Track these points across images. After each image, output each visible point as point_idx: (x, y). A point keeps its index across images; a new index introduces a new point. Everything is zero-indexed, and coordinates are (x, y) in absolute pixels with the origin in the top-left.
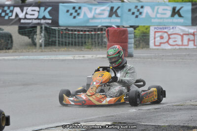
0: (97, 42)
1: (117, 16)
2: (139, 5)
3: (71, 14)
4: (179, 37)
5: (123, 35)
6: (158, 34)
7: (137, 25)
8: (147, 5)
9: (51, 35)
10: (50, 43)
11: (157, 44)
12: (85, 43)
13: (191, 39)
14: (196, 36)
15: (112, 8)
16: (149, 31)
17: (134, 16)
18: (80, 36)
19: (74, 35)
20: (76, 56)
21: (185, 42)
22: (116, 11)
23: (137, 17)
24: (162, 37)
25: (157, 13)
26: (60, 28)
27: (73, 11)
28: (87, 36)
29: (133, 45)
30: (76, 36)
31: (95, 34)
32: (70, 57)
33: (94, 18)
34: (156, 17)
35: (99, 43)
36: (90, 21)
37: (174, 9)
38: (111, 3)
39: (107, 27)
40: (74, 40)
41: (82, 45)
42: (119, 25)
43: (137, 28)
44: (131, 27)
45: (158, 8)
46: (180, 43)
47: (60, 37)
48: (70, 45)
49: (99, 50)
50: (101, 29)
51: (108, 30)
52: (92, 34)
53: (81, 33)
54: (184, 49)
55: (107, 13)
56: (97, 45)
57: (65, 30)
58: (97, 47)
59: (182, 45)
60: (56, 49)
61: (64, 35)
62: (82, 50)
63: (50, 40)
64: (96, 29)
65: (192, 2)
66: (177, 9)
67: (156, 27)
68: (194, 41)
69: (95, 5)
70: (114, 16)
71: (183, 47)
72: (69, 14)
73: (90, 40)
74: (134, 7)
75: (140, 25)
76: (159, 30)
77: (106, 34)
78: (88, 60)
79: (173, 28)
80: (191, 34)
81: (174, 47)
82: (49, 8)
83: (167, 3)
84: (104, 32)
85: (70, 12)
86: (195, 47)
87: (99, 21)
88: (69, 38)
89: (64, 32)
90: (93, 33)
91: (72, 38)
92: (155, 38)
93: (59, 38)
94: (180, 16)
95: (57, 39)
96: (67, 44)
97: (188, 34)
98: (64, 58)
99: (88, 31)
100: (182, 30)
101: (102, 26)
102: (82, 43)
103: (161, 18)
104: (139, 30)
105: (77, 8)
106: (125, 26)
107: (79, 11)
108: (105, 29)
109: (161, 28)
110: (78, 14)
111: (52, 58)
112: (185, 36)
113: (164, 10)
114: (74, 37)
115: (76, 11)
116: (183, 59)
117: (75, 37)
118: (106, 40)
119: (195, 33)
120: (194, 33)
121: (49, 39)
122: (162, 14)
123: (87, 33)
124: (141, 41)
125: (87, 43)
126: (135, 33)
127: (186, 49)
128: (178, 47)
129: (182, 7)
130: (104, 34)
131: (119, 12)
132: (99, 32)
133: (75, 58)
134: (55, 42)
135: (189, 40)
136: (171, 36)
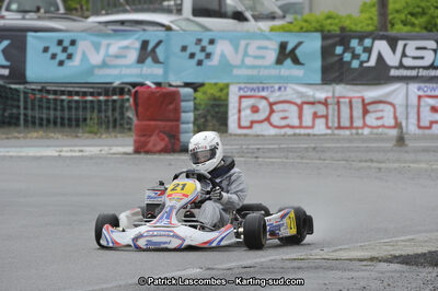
0: (111, 119)
1: (156, 61)
2: (206, 37)
3: (54, 56)
4: (294, 109)
5: (171, 103)
6: (246, 103)
7: (199, 80)
8: (222, 38)
9: (10, 102)
10: (7, 120)
11: (243, 124)
12: (85, 120)
13: (319, 114)
14: (330, 107)
15: (145, 44)
16: (227, 94)
17: (194, 61)
18: (74, 105)
19: (59, 103)
20: (65, 149)
21: (307, 120)
22: (153, 50)
23: (200, 63)
24: (255, 110)
25: (246, 54)
26: (28, 86)
27: (58, 50)
28: (88, 105)
29: (191, 125)
30: (65, 104)
31: (106, 101)
32: (51, 152)
33: (104, 65)
34: (242, 65)
35: (115, 121)
36: (97, 72)
37: (283, 46)
38: (142, 33)
39: (134, 85)
40: (59, 114)
41: (78, 125)
42: (159, 80)
43: (201, 89)
44: (187, 85)
45: (247, 45)
46: (296, 122)
47: (29, 106)
48: (52, 125)
49: (116, 137)
50: (121, 91)
51: (136, 92)
52: (99, 101)
53: (76, 98)
54: (305, 135)
55: (133, 55)
56: (111, 125)
57: (40, 91)
58: (111, 129)
59: (301, 127)
60: (20, 133)
61: (37, 103)
62: (77, 137)
63: (6, 114)
64: (108, 90)
65: (322, 31)
66: (290, 47)
67: (243, 86)
68: (326, 117)
69: (107, 36)
70: (149, 60)
71: (302, 131)
72: (49, 55)
73: (95, 115)
74: (195, 41)
75: (206, 81)
76: (249, 93)
77: (131, 100)
78: (91, 158)
79: (280, 88)
80: (320, 102)
81: (283, 131)
82: (6, 43)
83: (267, 33)
84: (127, 97)
85: (52, 51)
86: (329, 131)
87: (115, 72)
88: (48, 108)
89: (38, 96)
90: (102, 98)
91: (55, 109)
92: (240, 111)
93: (25, 108)
94: (296, 61)
95: (22, 111)
96: (45, 123)
97: (313, 103)
98: (39, 154)
99: (92, 94)
100: (301, 95)
101: (122, 83)
102: (77, 120)
103: (254, 67)
104: (205, 93)
105: (66, 43)
106: (174, 84)
107: (70, 50)
108: (129, 90)
109: (253, 89)
110: (70, 57)
111: (11, 154)
112: (305, 107)
113: (260, 48)
114: (59, 108)
115: (65, 50)
116: (302, 158)
117: (62, 107)
118: (130, 114)
119: (329, 101)
120: (326, 100)
121: (4, 110)
122: (256, 57)
123: (89, 98)
124: (209, 118)
125: (88, 121)
126: (195, 99)
127: (309, 135)
128: (290, 131)
129: (300, 44)
130: (128, 100)
131: (160, 51)
132: (115, 97)
133: (63, 154)
134: (18, 119)
135: (315, 116)
136: (275, 107)
